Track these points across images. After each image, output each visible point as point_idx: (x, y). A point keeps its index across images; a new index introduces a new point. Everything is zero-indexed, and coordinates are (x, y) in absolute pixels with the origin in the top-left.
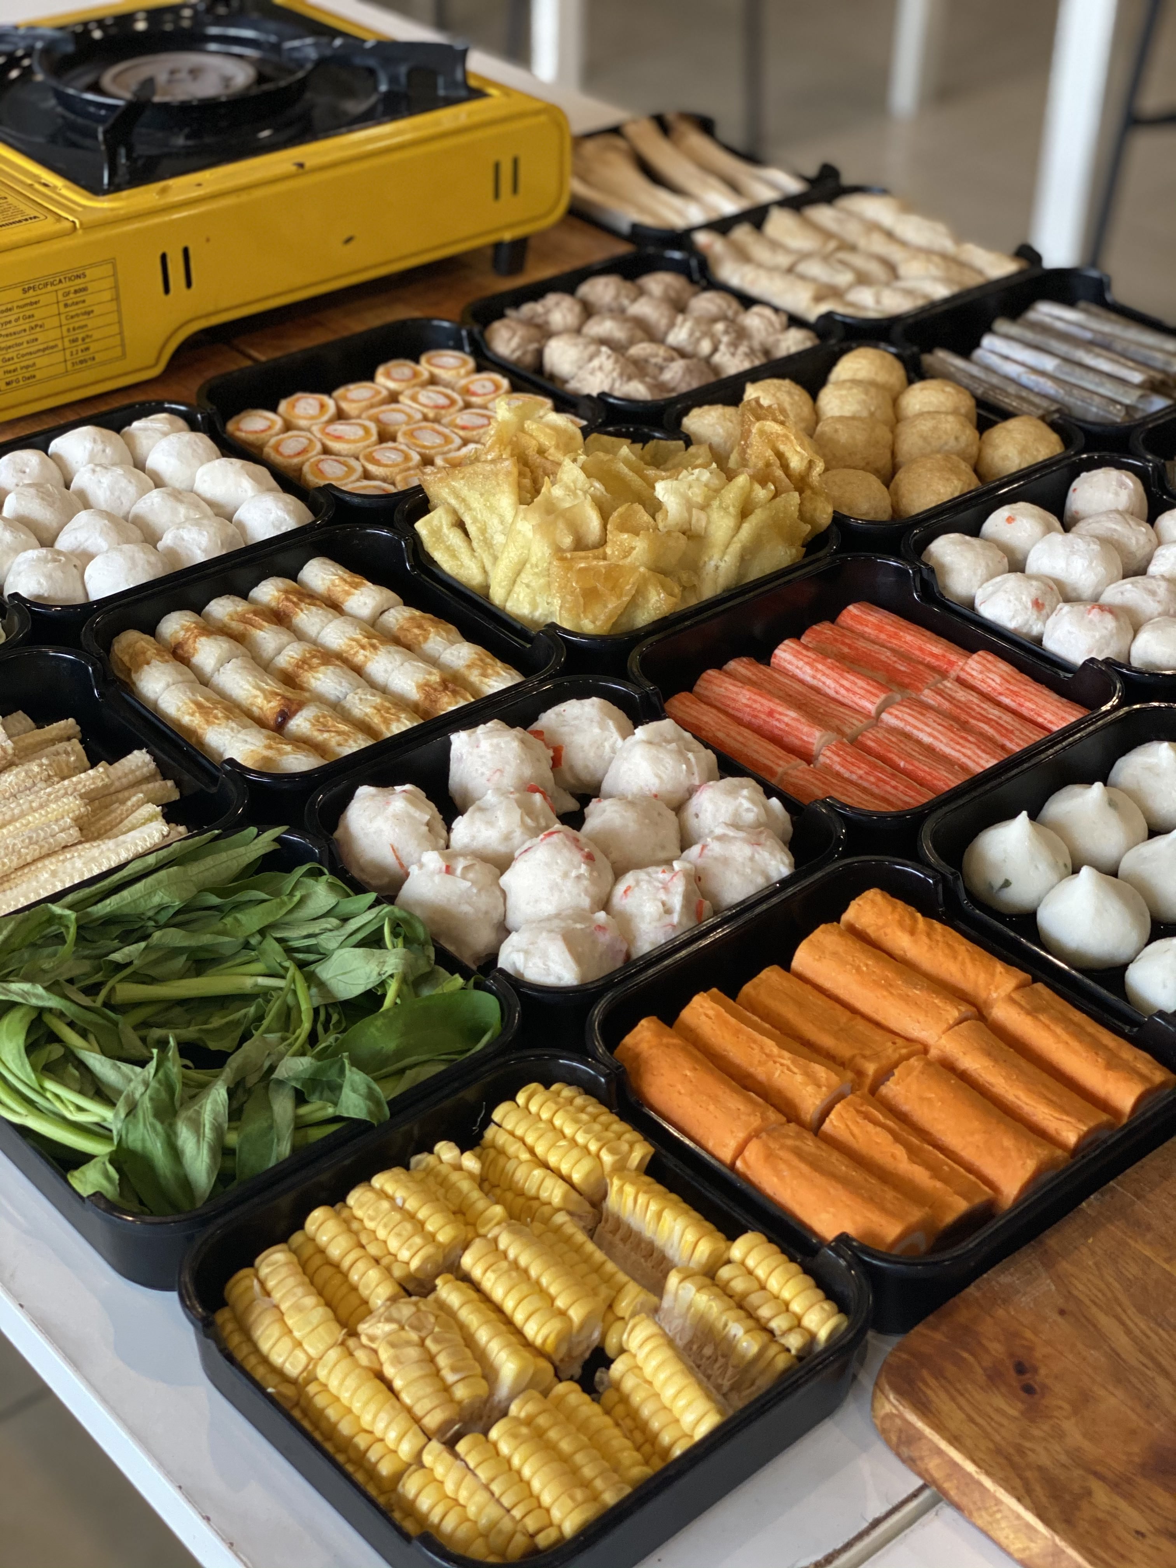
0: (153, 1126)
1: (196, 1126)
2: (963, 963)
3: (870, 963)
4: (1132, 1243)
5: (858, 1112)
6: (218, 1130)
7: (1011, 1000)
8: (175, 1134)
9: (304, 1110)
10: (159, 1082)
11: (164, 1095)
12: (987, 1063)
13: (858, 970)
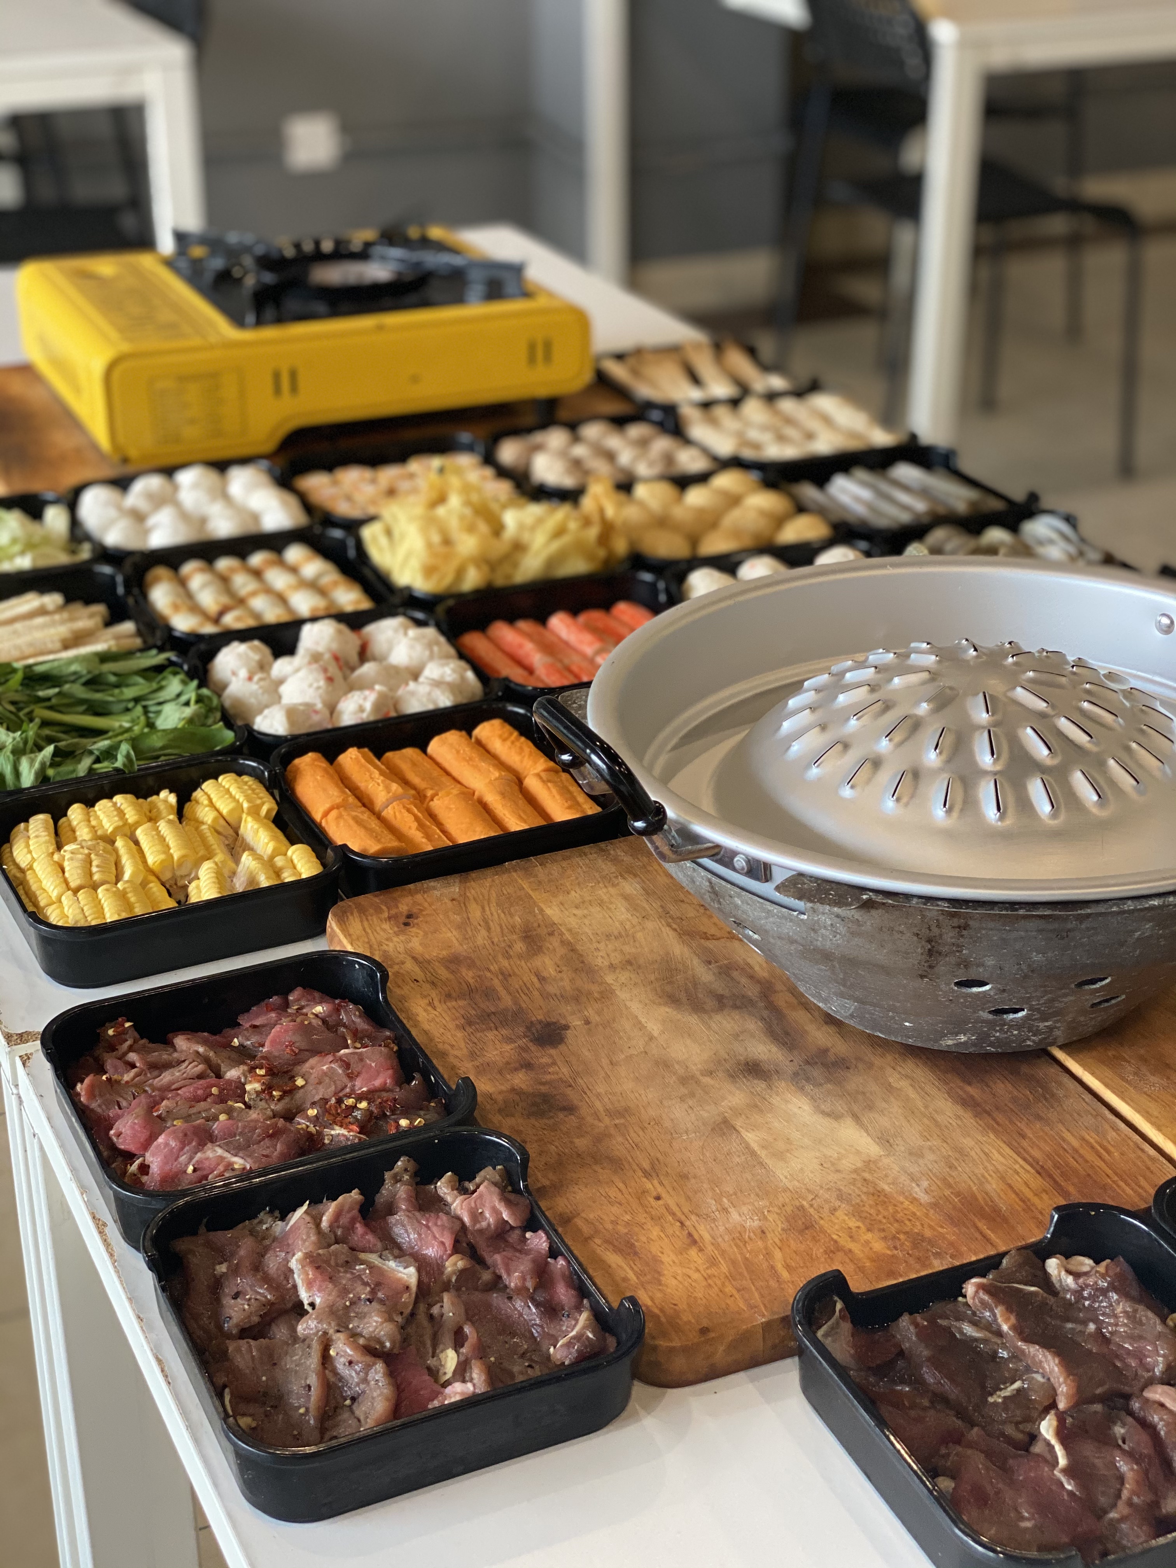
0: (8, 757)
1: (32, 762)
2: (524, 757)
3: (467, 749)
4: (520, 881)
5: (404, 807)
6: (43, 766)
7: (538, 775)
8: (19, 763)
9: (96, 766)
10: (22, 739)
11: (21, 745)
12: (498, 798)
13: (458, 752)
